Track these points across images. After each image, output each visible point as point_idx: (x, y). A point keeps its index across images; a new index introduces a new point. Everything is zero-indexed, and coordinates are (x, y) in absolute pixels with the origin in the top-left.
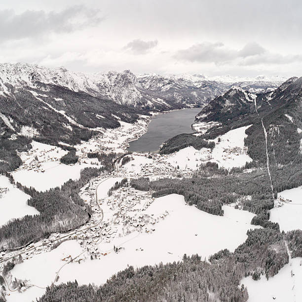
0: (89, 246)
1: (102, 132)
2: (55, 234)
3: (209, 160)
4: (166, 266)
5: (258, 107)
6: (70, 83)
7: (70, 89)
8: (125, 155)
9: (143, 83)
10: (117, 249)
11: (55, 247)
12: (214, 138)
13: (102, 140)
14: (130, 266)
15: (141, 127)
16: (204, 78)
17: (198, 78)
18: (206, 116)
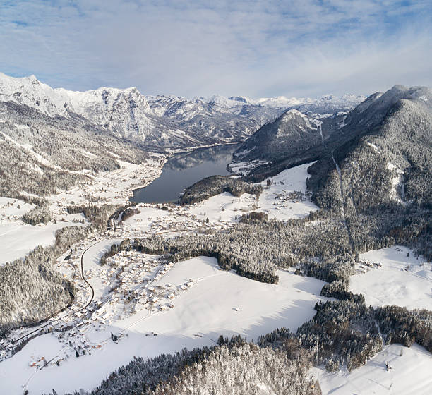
0: (72, 340)
1: (91, 176)
2: (17, 331)
3: (254, 209)
4: (191, 353)
5: (326, 138)
6: (42, 103)
7: (43, 112)
8: (126, 207)
9: (156, 109)
10: (116, 337)
11: (19, 349)
12: (260, 180)
13: (91, 187)
14: (137, 357)
15: (152, 168)
16: (245, 101)
17: (235, 102)
18: (248, 152)
